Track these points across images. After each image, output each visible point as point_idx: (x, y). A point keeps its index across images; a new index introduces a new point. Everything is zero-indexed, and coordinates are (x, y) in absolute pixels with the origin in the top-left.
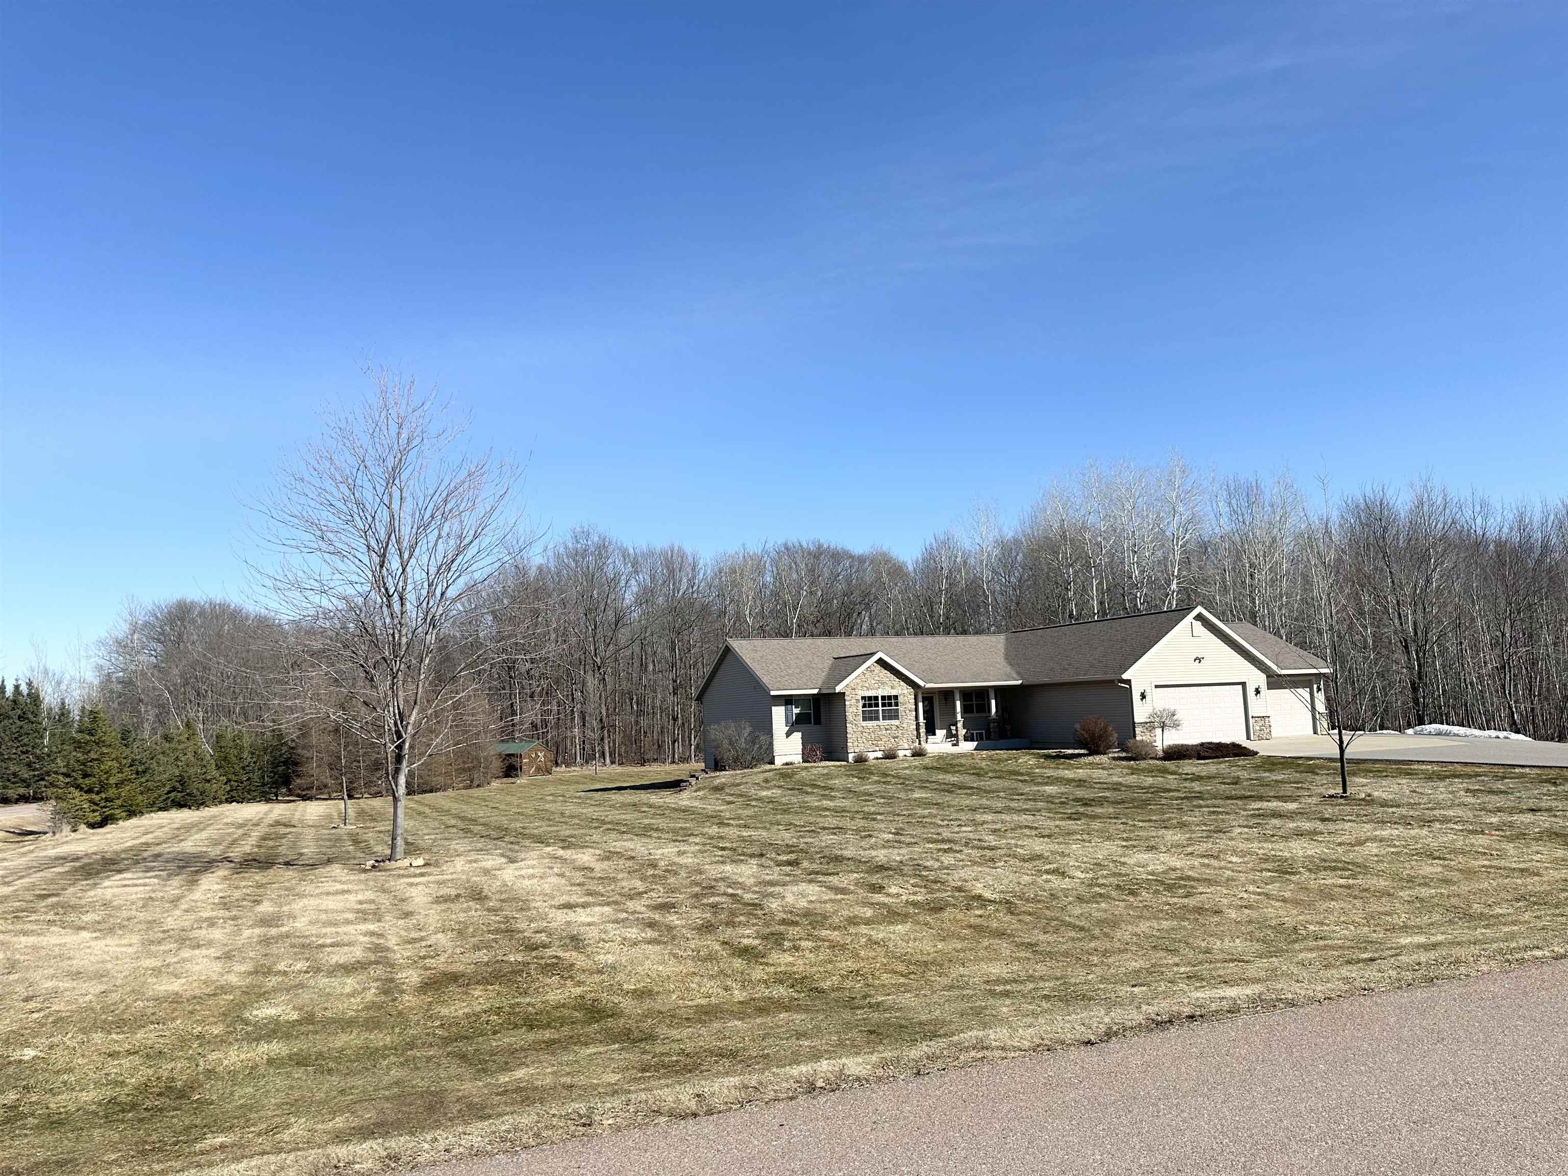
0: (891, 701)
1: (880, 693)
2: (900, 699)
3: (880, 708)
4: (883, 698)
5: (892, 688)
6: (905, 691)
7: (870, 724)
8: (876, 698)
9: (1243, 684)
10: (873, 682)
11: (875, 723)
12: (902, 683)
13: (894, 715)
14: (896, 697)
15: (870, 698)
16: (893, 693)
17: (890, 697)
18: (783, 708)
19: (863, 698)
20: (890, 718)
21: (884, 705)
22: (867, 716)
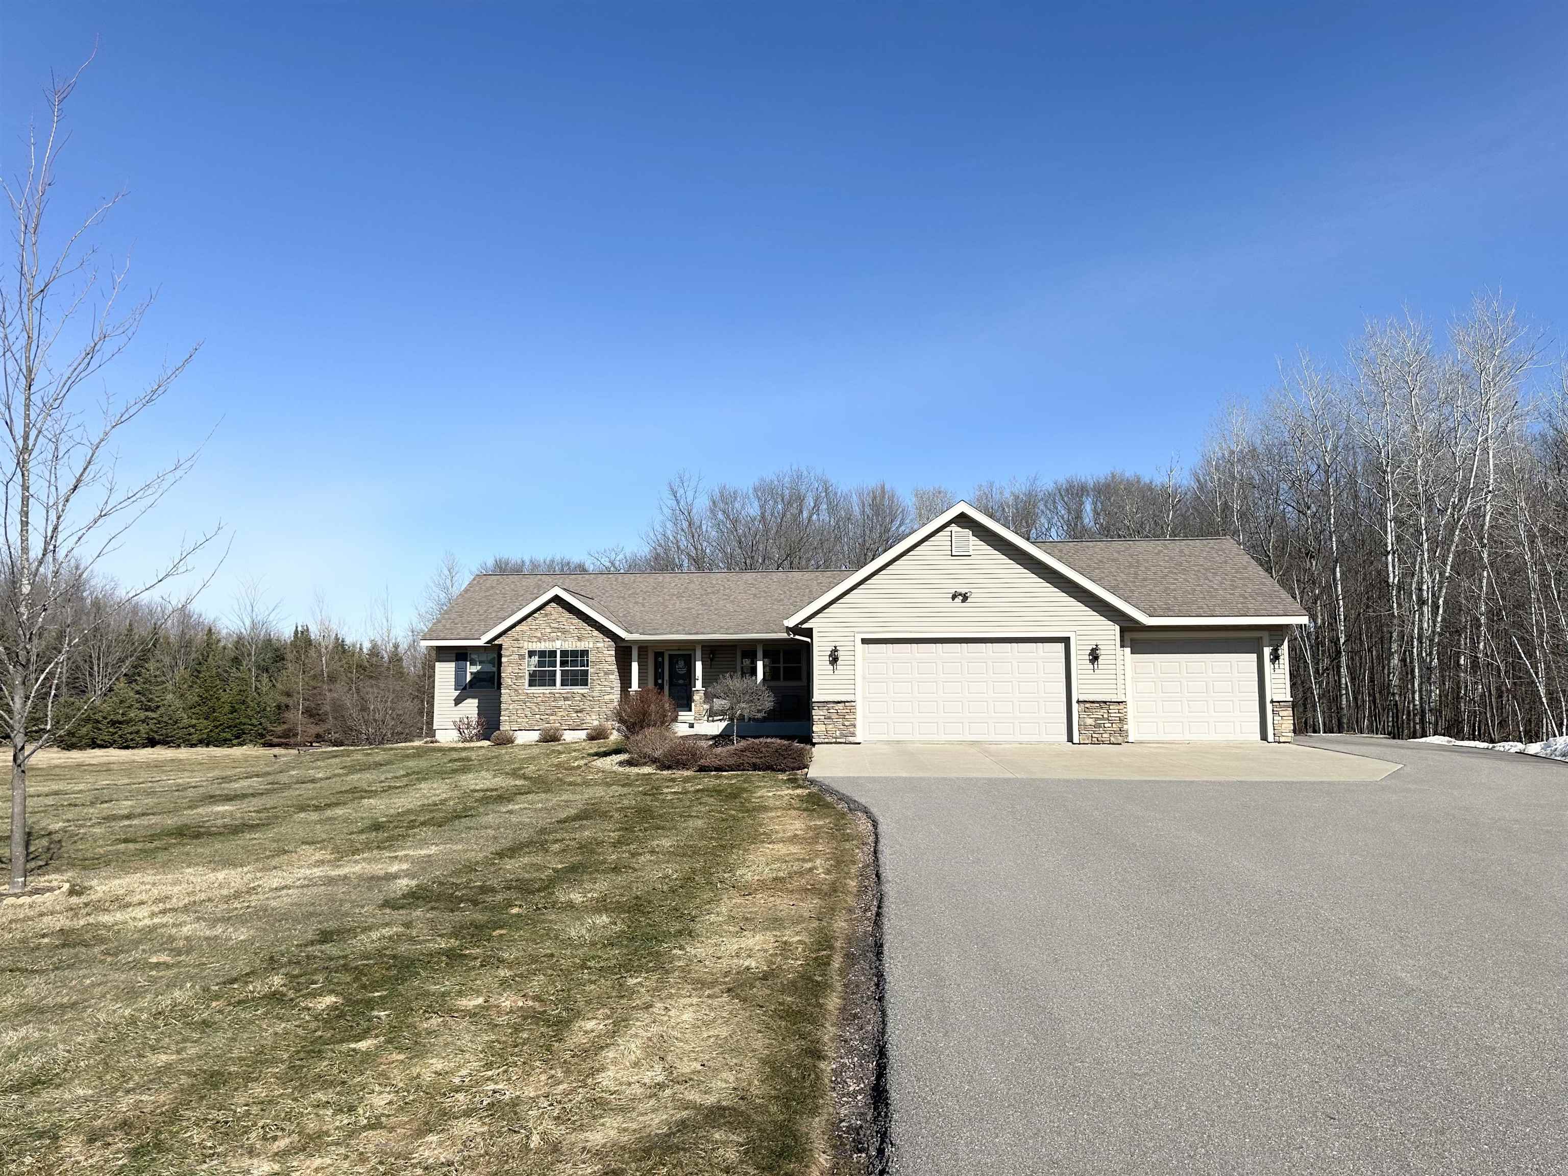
0: (572, 657)
1: (558, 645)
2: (591, 658)
3: (558, 669)
4: (564, 653)
5: (579, 639)
6: (600, 645)
7: (538, 690)
8: (553, 653)
9: (1066, 641)
10: (549, 630)
11: (546, 690)
12: (596, 633)
13: (581, 679)
14: (585, 653)
15: (542, 654)
16: (581, 646)
17: (574, 653)
18: (453, 665)
19: (531, 654)
20: (574, 683)
21: (563, 663)
22: (536, 679)
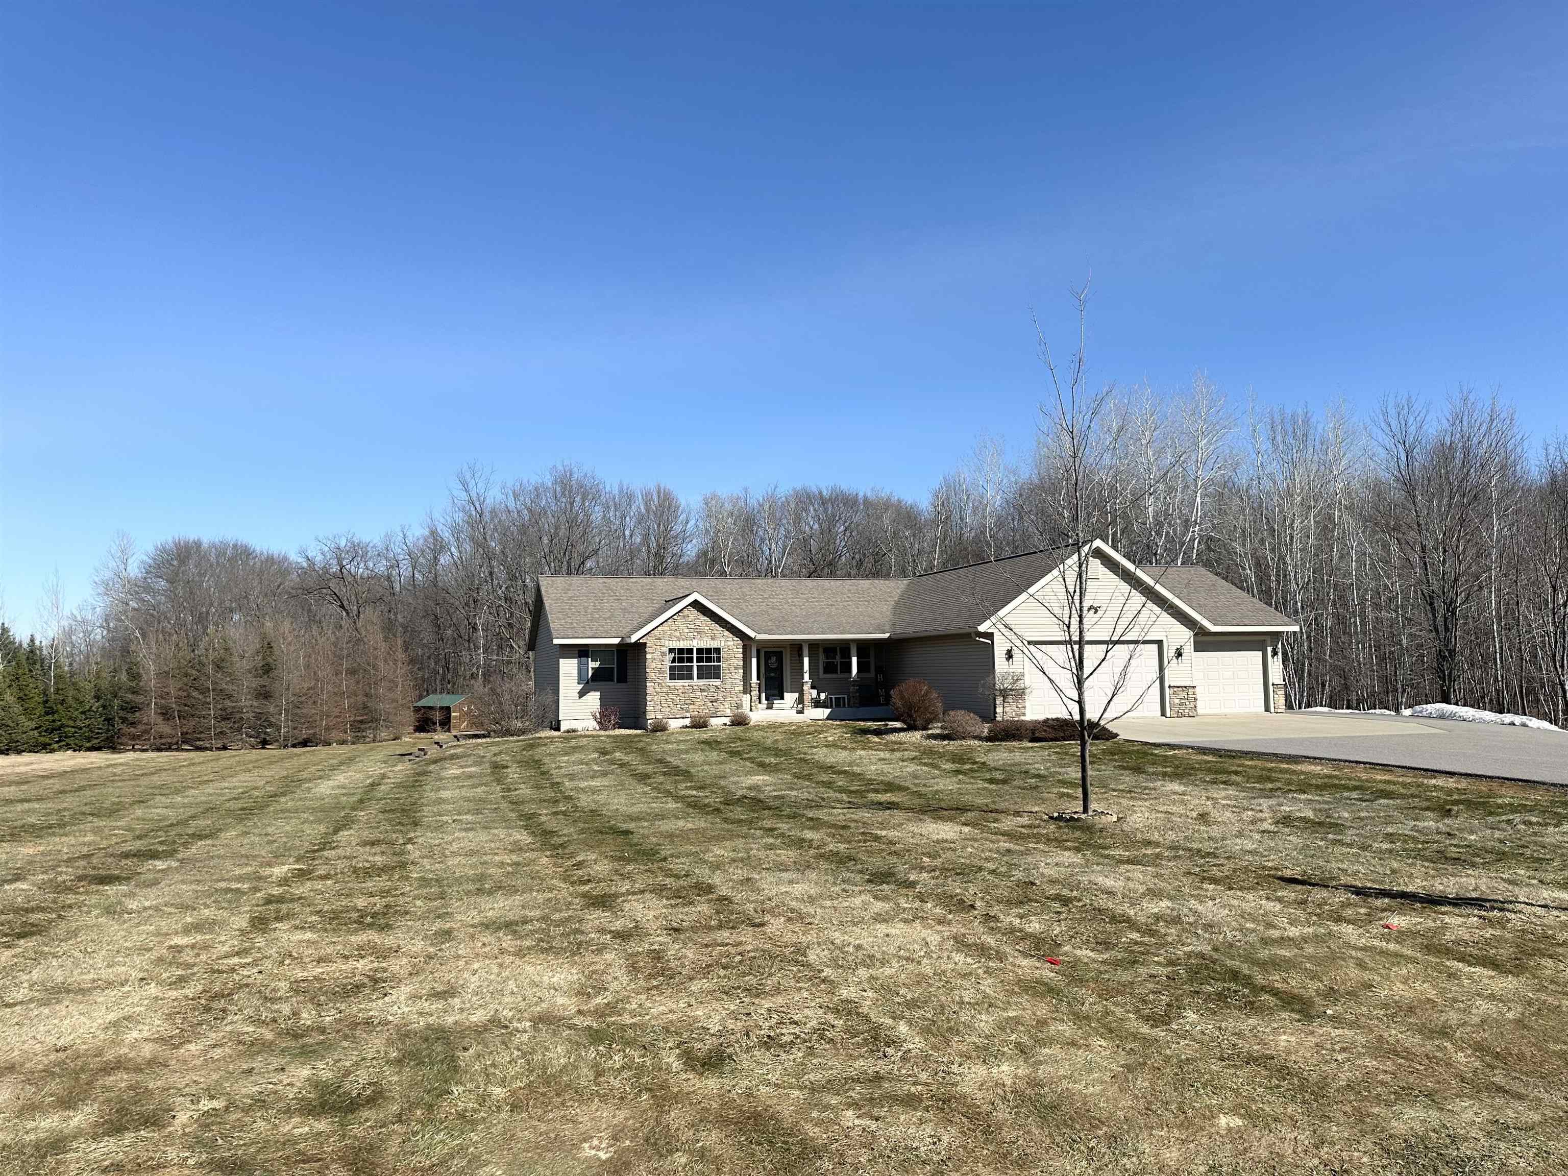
0: (707, 654)
1: (695, 644)
2: (723, 654)
3: (695, 664)
4: (700, 651)
5: (713, 639)
6: (730, 643)
7: (679, 683)
8: (690, 651)
9: (1160, 643)
10: (687, 631)
11: (686, 683)
12: (726, 633)
13: (715, 673)
14: (718, 650)
15: (681, 651)
16: (714, 644)
17: (709, 651)
18: (575, 661)
19: (671, 650)
20: (709, 677)
21: (699, 660)
22: (675, 674)
